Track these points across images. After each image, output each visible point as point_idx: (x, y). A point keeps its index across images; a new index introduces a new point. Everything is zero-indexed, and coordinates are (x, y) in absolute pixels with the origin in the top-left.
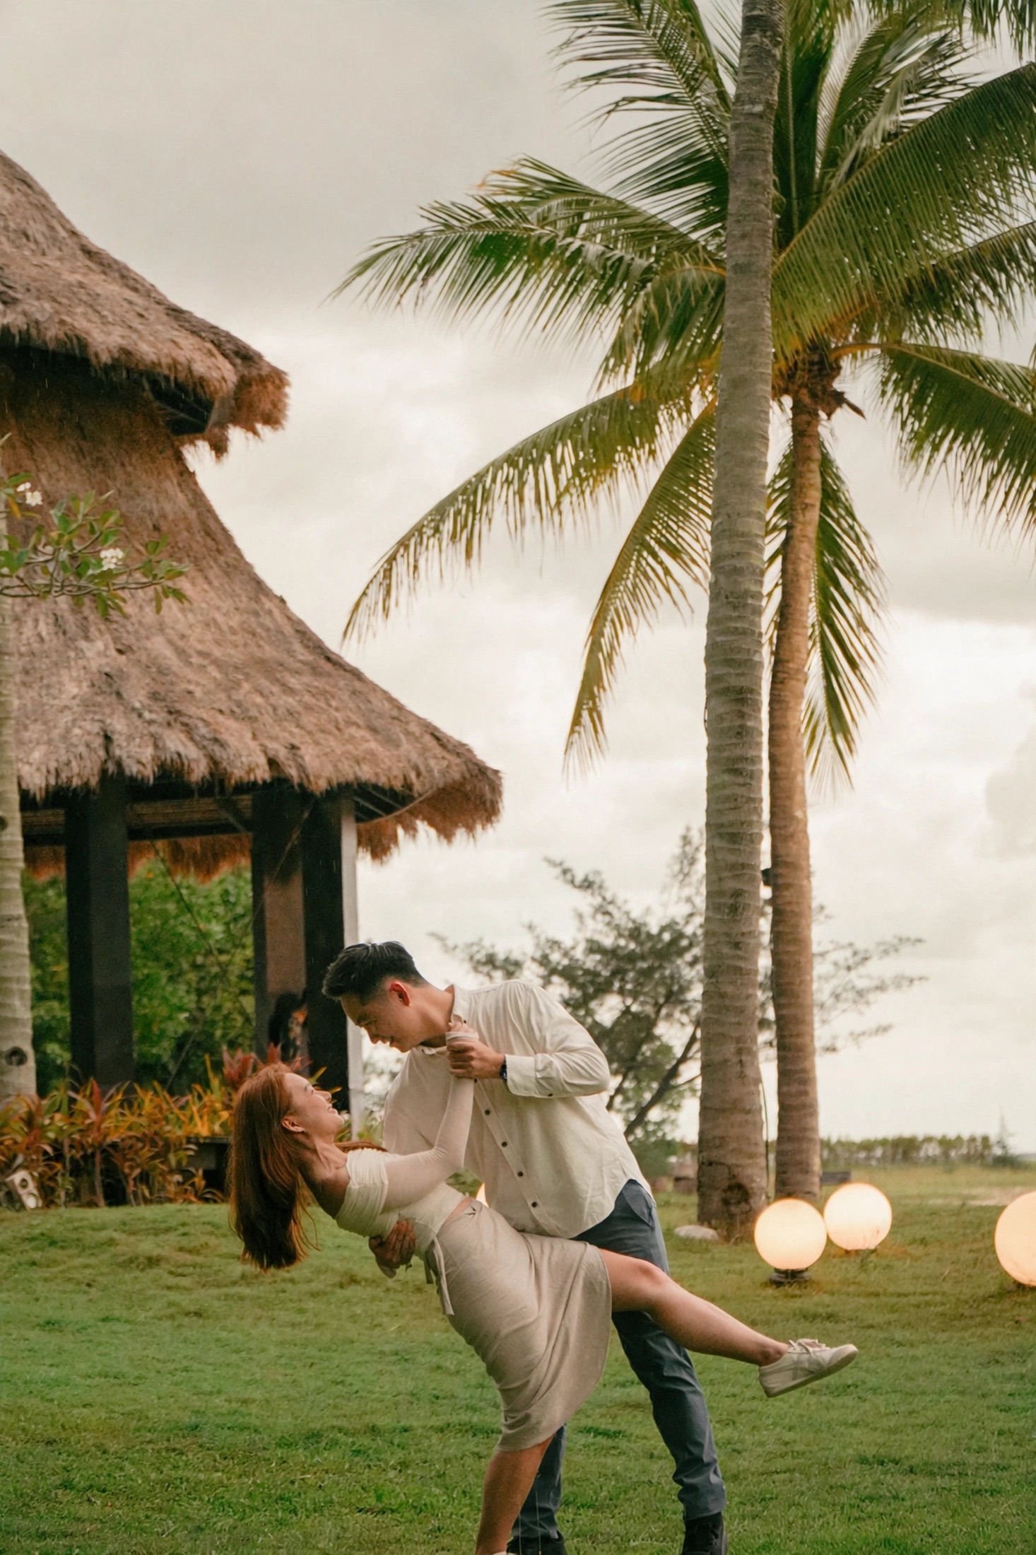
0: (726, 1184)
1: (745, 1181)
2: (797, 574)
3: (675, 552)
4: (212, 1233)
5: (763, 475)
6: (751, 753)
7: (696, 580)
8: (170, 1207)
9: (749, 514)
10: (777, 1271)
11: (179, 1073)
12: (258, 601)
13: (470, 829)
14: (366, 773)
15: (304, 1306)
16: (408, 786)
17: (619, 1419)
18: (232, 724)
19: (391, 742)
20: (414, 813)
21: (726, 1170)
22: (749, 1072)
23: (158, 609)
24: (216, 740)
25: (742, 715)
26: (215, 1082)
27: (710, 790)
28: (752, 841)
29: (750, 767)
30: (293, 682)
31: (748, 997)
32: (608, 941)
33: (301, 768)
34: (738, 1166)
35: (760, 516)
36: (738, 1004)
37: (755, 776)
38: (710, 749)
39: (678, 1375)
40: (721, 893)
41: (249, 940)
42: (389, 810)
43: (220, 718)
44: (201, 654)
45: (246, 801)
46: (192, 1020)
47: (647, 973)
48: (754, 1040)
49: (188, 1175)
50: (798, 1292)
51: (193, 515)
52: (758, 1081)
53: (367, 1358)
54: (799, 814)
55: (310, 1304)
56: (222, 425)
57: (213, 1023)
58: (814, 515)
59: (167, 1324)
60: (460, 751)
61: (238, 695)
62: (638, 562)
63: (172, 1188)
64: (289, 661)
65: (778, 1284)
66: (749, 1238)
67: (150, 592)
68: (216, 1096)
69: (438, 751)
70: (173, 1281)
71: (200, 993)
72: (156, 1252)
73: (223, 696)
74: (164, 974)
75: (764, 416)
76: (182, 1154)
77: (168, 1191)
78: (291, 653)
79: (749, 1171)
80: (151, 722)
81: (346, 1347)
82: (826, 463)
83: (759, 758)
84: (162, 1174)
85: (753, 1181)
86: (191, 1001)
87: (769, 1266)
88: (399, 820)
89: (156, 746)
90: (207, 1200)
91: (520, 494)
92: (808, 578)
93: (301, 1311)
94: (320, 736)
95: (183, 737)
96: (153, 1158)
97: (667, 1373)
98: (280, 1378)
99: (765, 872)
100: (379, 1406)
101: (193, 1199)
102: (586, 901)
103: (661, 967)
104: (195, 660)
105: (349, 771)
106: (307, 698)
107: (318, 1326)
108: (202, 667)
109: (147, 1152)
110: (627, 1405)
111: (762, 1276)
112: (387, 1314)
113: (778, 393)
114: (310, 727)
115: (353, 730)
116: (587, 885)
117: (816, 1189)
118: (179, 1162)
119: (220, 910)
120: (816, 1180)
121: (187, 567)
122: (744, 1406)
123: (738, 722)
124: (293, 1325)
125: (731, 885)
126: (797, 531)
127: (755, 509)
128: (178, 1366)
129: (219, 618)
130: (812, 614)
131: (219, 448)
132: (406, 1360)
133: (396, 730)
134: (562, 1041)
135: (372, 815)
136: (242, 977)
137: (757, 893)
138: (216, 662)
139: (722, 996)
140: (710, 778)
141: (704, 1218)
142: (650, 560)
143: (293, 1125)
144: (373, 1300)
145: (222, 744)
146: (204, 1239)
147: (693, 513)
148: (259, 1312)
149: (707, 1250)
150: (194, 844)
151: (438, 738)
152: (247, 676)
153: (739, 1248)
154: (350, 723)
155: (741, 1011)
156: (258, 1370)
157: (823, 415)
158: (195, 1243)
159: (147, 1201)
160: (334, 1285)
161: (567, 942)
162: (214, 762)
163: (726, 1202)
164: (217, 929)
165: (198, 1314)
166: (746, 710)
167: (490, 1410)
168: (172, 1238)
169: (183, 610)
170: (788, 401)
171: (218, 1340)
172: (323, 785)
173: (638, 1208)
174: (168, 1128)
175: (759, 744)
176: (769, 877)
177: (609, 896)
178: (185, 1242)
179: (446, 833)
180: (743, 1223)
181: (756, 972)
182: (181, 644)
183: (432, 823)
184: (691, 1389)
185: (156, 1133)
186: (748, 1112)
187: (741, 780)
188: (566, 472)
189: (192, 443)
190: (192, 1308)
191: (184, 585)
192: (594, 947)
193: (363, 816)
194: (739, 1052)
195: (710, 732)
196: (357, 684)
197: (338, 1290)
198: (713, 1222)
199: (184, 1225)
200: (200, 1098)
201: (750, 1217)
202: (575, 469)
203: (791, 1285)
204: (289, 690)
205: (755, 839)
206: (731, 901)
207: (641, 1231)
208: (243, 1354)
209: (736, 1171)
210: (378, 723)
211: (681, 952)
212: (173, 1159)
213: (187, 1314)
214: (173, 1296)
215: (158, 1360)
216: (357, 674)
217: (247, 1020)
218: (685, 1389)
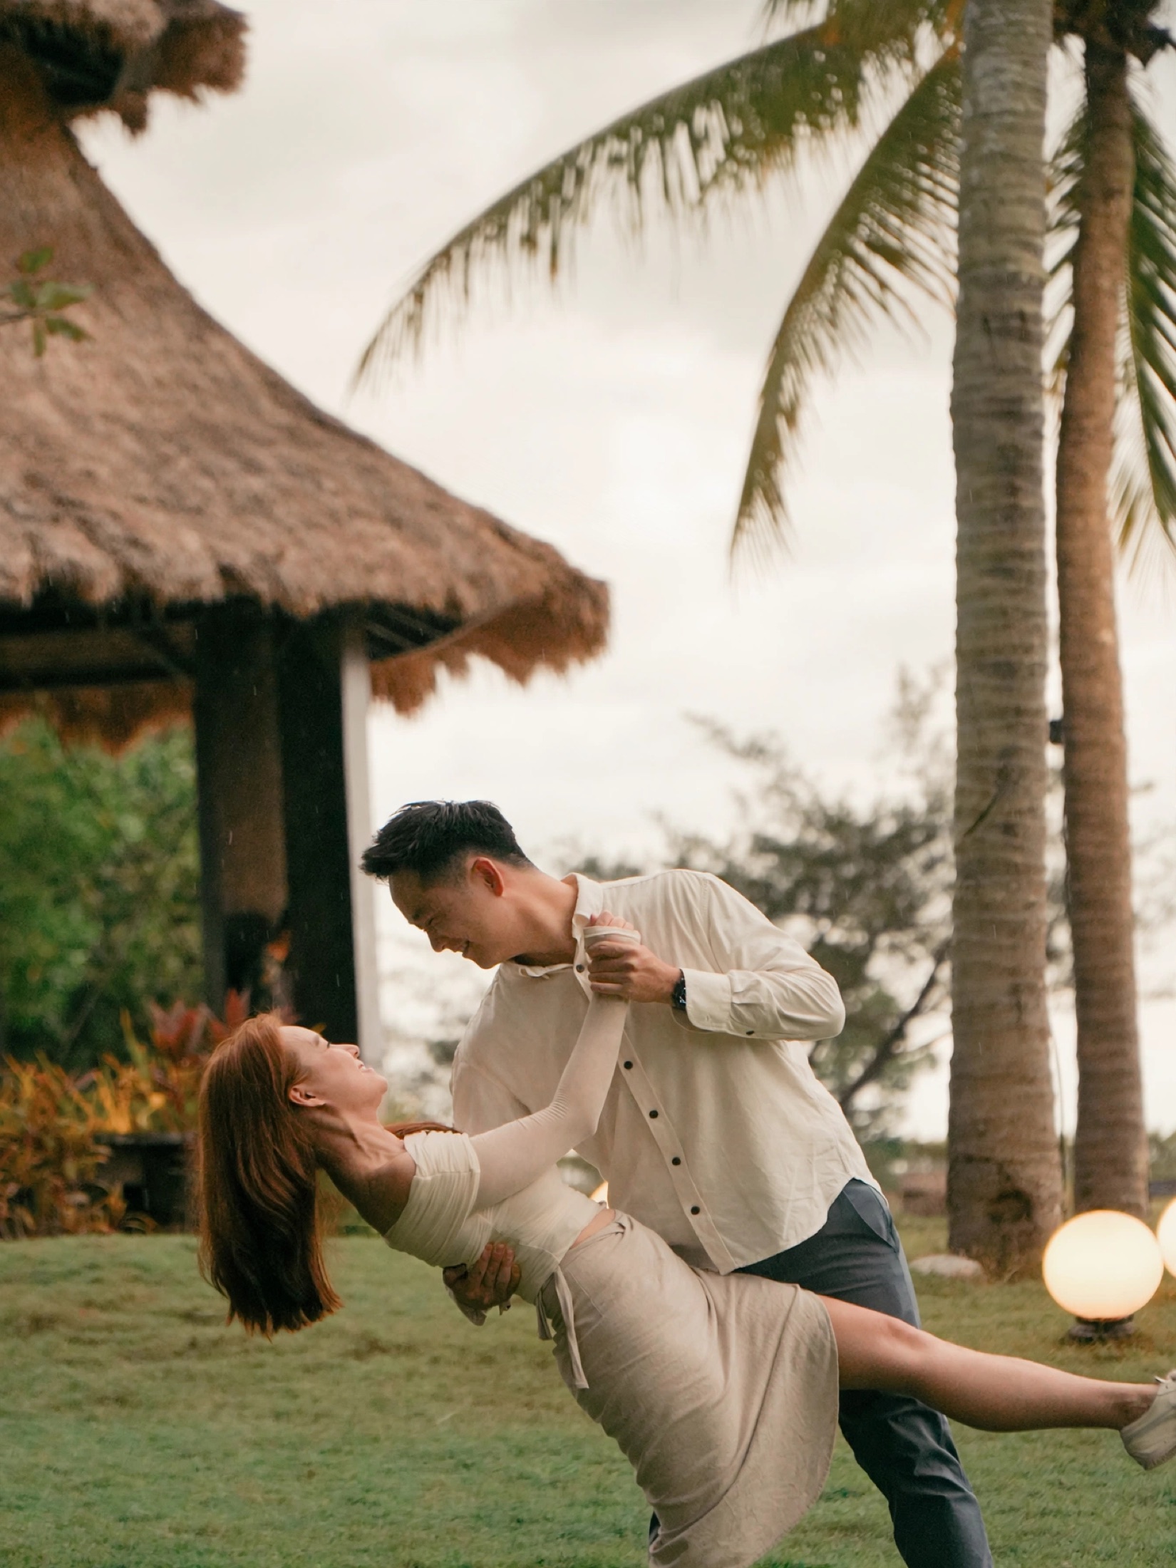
0: (993, 1190)
1: (1023, 1185)
2: (1096, 289)
3: (897, 258)
4: (136, 1279)
5: (1038, 146)
6: (1029, 545)
7: (933, 295)
8: (68, 1241)
9: (1021, 201)
10: (1081, 1320)
11: (75, 1044)
12: (200, 338)
13: (560, 667)
14: (382, 586)
15: (297, 1386)
16: (454, 603)
17: (824, 1549)
18: (160, 518)
19: (424, 539)
20: (468, 645)
21: (994, 1169)
22: (1031, 1019)
23: (39, 351)
24: (135, 543)
25: (1013, 491)
26: (137, 1050)
27: (962, 599)
28: (1032, 674)
29: (1027, 566)
30: (264, 456)
31: (1030, 906)
32: (787, 834)
33: (276, 581)
34: (1011, 1162)
35: (1037, 205)
36: (1010, 916)
37: (1036, 579)
38: (960, 540)
39: (937, 1473)
40: (983, 752)
41: (190, 841)
42: (421, 640)
43: (142, 511)
44: (106, 417)
45: (183, 633)
46: (96, 962)
47: (856, 884)
48: (1039, 973)
49: (97, 1194)
50: (1115, 1352)
51: (92, 218)
52: (1044, 1033)
53: (403, 1463)
54: (1105, 636)
55: (305, 1385)
56: (140, 91)
57: (129, 967)
58: (1123, 206)
59: (70, 1416)
60: (541, 553)
61: (169, 476)
62: (839, 277)
63: (70, 1214)
64: (255, 427)
65: (1084, 1341)
66: (1034, 1272)
67: (27, 326)
68: (140, 1072)
69: (503, 551)
70: (76, 1352)
71: (108, 922)
72: (48, 1308)
73: (142, 477)
74: (47, 894)
75: (1036, 63)
76: (89, 1161)
77: (62, 1218)
78: (256, 412)
79: (1030, 1172)
80: (27, 518)
81: (368, 1448)
82: (1141, 131)
83: (1041, 554)
84: (56, 1191)
85: (1038, 1186)
86: (92, 934)
87: (1069, 1314)
88: (441, 657)
89: (35, 551)
90: (128, 1231)
91: (635, 179)
92: (1113, 295)
93: (294, 1395)
94: (303, 533)
95: (80, 538)
96: (38, 1167)
97: (921, 1470)
98: (258, 1497)
99: (1054, 725)
100: (423, 1535)
101: (104, 1228)
102: (750, 777)
103: (878, 875)
104: (100, 426)
105: (352, 584)
106: (284, 480)
107: (317, 1417)
108: (109, 439)
109: (28, 1158)
110: (833, 1528)
111: (1054, 1329)
112: (434, 1397)
113: (1059, 32)
114: (291, 521)
115: (360, 525)
116: (754, 752)
117: (1143, 1200)
118: (81, 1173)
119: (137, 794)
120: (1141, 1185)
121: (85, 289)
122: (1029, 1525)
123: (1005, 501)
124: (278, 1416)
125: (997, 739)
126: (1096, 230)
127: (1029, 193)
128: (89, 1478)
129: (138, 365)
130: (1123, 347)
131: (135, 122)
132: (466, 1466)
133: (433, 523)
134: (769, 957)
135: (394, 649)
136: (177, 897)
137: (1039, 757)
138: (132, 429)
139: (986, 907)
140: (961, 583)
141: (957, 1245)
142: (859, 271)
143: (308, 1097)
144: (410, 1375)
145: (146, 549)
146: (123, 1290)
147: (926, 202)
148: (218, 1397)
149: (964, 1293)
150: (98, 697)
151: (503, 533)
152: (185, 450)
153: (1017, 1288)
154: (355, 513)
155: (1016, 930)
156: (221, 1485)
157: (1134, 62)
158: (109, 1295)
159: (29, 1233)
160: (346, 1354)
161: (719, 837)
162: (131, 576)
163: (996, 1218)
164: (133, 827)
165: (121, 1401)
166: (1019, 482)
167: (610, 1537)
168: (75, 1288)
169: (80, 357)
170: (1076, 44)
171: (153, 1439)
172: (312, 605)
173: (874, 1220)
174: (63, 1122)
175: (1040, 533)
176: (1058, 732)
177: (790, 765)
178: (95, 1292)
179: (519, 673)
180: (1022, 1249)
181: (1041, 869)
182: (73, 403)
183: (496, 658)
184: (959, 1494)
185: (45, 1129)
186: (1032, 1081)
187: (1013, 585)
188: (714, 152)
189: (90, 114)
190: (110, 1391)
191: (79, 316)
192: (763, 845)
193: (379, 650)
194: (1015, 990)
195: (962, 515)
196: (367, 459)
197: (353, 1363)
198: (975, 1249)
199: (93, 1267)
200: (114, 1075)
201: (1034, 1242)
202: (729, 146)
203: (1103, 1341)
204: (252, 467)
205: (1038, 671)
206: (998, 764)
207: (878, 1255)
208: (197, 1461)
209: (1009, 1170)
210: (404, 513)
211: (909, 849)
212: (71, 1169)
213: (101, 1401)
214: (80, 1374)
215: (56, 1471)
216: (363, 443)
217: (189, 961)
218: (949, 1495)
